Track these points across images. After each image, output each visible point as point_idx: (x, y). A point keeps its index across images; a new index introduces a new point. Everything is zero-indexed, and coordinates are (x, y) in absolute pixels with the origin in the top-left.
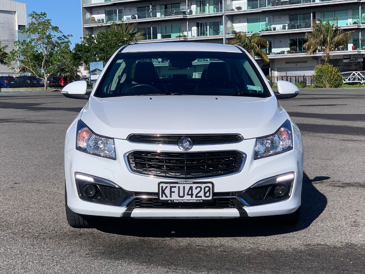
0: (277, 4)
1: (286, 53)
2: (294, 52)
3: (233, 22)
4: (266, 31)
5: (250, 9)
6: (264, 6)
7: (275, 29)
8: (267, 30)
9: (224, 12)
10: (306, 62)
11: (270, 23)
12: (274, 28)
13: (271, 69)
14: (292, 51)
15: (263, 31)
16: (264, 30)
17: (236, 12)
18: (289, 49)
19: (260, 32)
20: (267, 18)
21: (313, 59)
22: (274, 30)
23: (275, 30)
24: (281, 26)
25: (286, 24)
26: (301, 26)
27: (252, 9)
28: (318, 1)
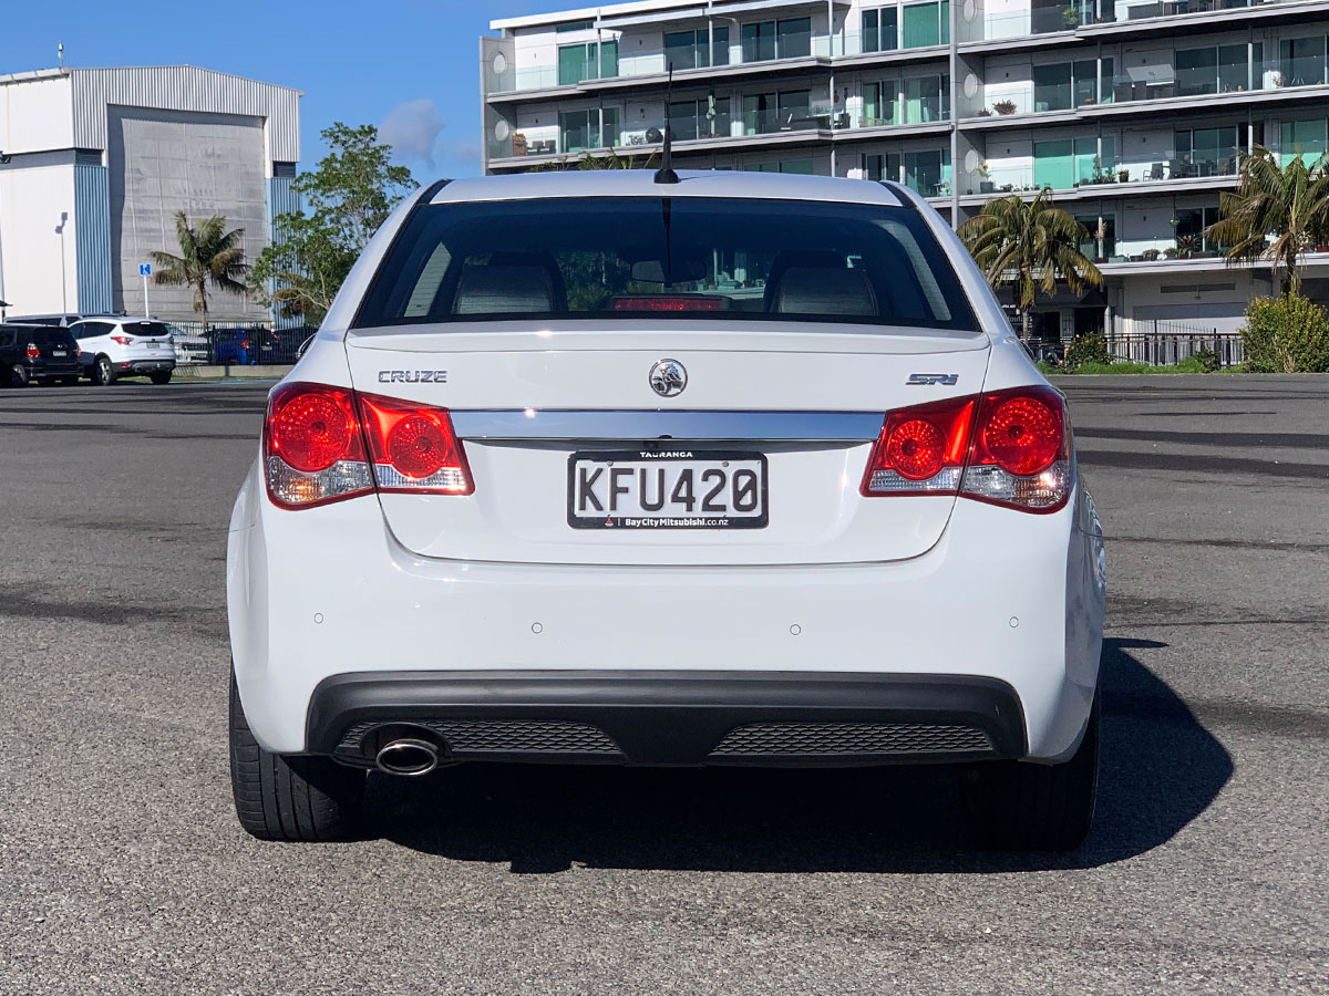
0: (1133, 94)
1: (1162, 256)
2: (1190, 253)
3: (985, 154)
4: (1094, 182)
5: (1043, 109)
6: (1089, 100)
7: (1124, 177)
8: (1099, 181)
9: (958, 122)
10: (1231, 287)
11: (1109, 158)
12: (1121, 173)
13: (1112, 310)
14: (1184, 251)
15: (1085, 182)
16: (1091, 179)
17: (997, 120)
18: (1172, 244)
19: (1076, 186)
20: (1099, 140)
21: (1255, 276)
22: (1121, 181)
23: (1126, 180)
24: (1148, 166)
25: (1166, 159)
26: (1215, 167)
27: (1050, 109)
28: (1272, 85)
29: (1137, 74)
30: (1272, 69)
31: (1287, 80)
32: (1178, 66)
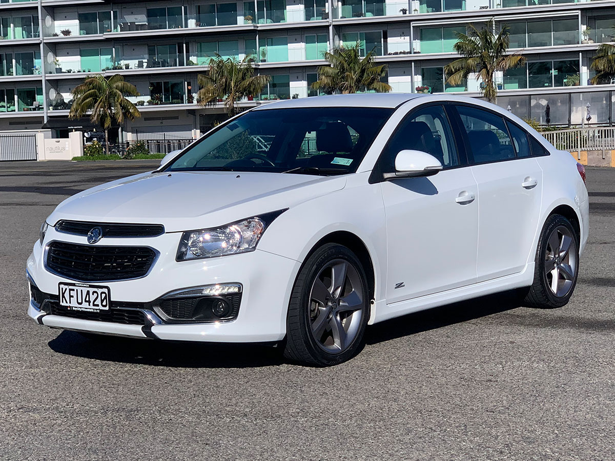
0: (129, 28)
1: (145, 104)
2: (159, 102)
3: (56, 55)
4: (113, 69)
5: (84, 34)
6: (109, 30)
7: (127, 67)
8: (115, 68)
9: (42, 39)
10: (177, 118)
11: (119, 58)
12: (126, 65)
13: (122, 128)
14: (156, 102)
15: (108, 69)
16: (110, 67)
17: (62, 38)
18: (148, 98)
19: (103, 70)
20: (114, 49)
21: (189, 113)
22: (126, 69)
23: (128, 69)
24: (136, 62)
25: (145, 59)
26: (168, 63)
27: (87, 34)
28: (192, 26)
29: (129, 19)
30: (192, 19)
31: (199, 24)
32: (148, 16)
